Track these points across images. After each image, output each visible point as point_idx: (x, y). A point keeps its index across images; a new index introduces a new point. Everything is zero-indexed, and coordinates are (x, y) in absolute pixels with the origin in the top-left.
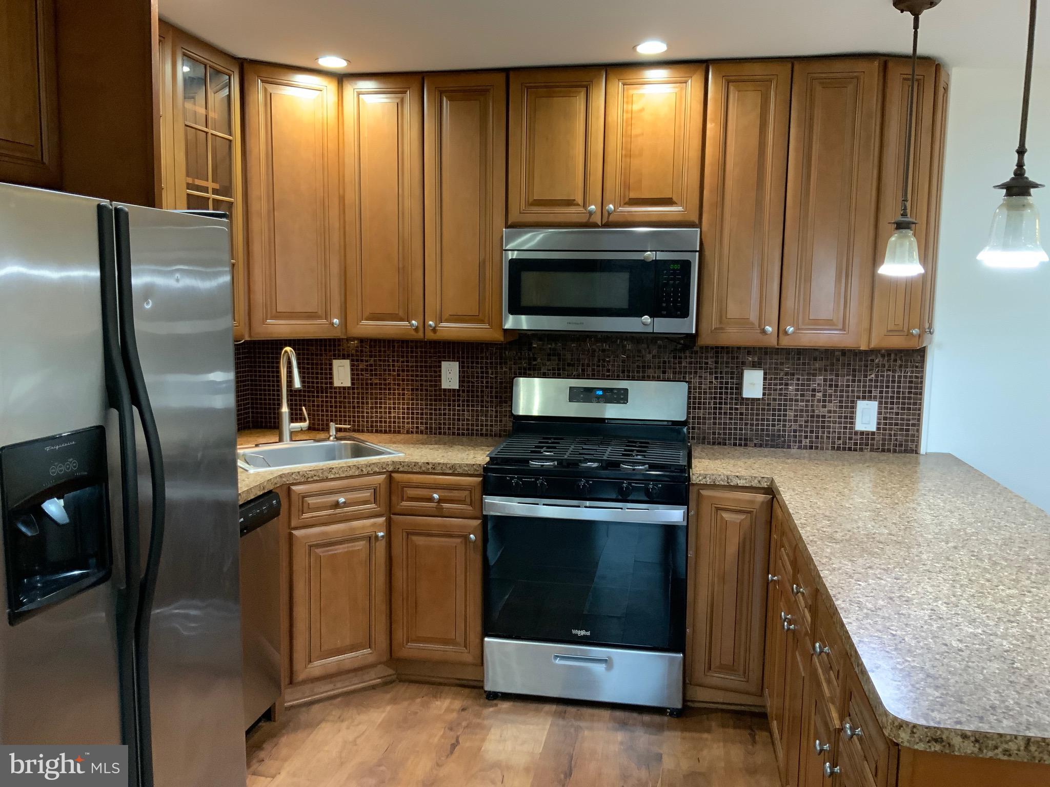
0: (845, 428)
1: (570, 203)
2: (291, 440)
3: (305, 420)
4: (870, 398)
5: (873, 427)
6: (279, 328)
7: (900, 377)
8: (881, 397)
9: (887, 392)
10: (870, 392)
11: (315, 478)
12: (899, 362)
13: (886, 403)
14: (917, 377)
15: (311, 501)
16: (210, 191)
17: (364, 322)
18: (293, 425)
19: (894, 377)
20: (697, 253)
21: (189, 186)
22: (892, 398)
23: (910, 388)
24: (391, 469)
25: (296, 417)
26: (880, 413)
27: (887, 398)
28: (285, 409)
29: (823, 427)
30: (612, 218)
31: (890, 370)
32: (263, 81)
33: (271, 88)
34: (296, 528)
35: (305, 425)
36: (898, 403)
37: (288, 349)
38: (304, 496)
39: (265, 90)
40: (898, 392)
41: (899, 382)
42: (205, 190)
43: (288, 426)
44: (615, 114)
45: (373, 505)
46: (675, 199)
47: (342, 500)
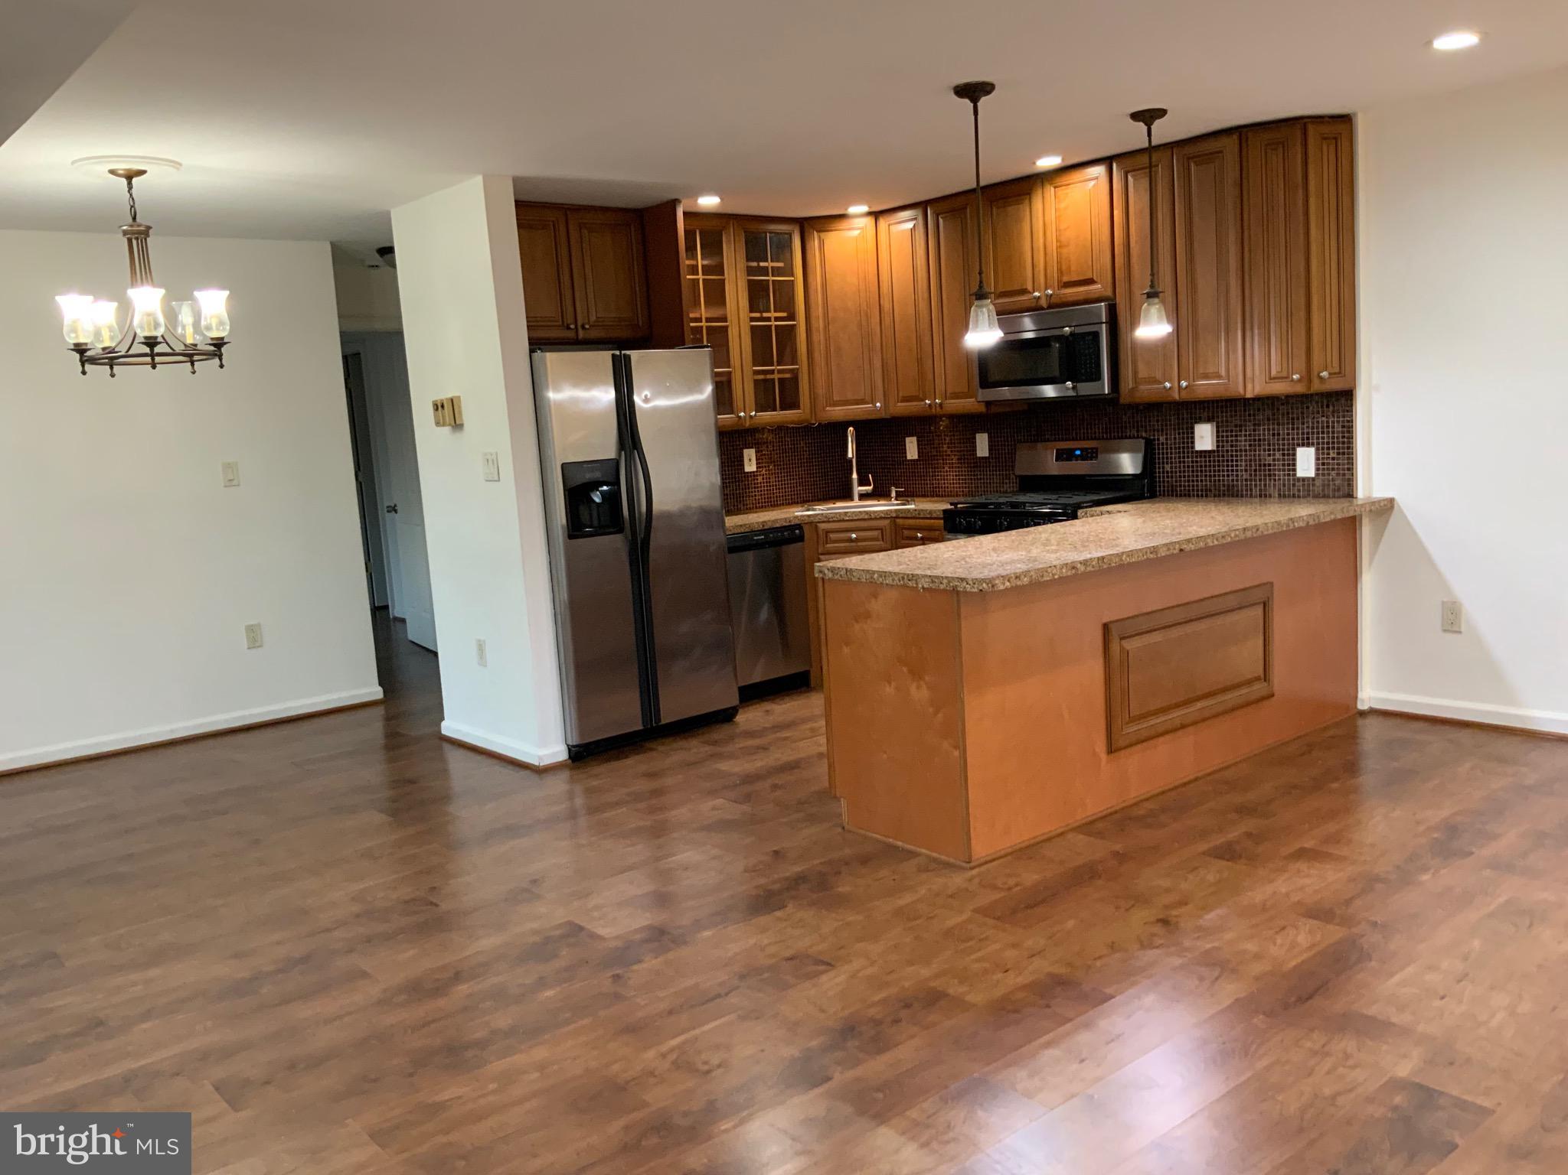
0: (1289, 475)
1: (1024, 291)
2: (860, 500)
3: (870, 485)
4: (1308, 445)
5: (1312, 474)
6: (837, 413)
7: (1333, 422)
8: (1318, 444)
9: (1323, 438)
10: (1308, 439)
11: (835, 519)
12: (1331, 408)
13: (1323, 449)
14: (1348, 421)
15: (832, 536)
16: (773, 319)
17: (899, 404)
18: (861, 488)
19: (1328, 422)
20: (1104, 325)
21: (752, 319)
22: (1328, 443)
23: (1343, 432)
24: (894, 515)
25: (863, 482)
26: (1317, 459)
27: (1323, 443)
28: (855, 476)
29: (1270, 475)
30: (1053, 300)
31: (1323, 416)
32: (817, 231)
33: (823, 235)
34: (822, 554)
35: (871, 488)
36: (1333, 448)
37: (851, 429)
38: (827, 532)
39: (819, 237)
40: (1333, 438)
41: (1333, 427)
42: (768, 319)
43: (858, 489)
44: (1051, 215)
45: (882, 543)
46: (1095, 279)
47: (854, 536)
